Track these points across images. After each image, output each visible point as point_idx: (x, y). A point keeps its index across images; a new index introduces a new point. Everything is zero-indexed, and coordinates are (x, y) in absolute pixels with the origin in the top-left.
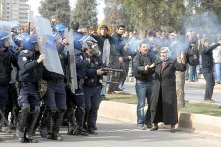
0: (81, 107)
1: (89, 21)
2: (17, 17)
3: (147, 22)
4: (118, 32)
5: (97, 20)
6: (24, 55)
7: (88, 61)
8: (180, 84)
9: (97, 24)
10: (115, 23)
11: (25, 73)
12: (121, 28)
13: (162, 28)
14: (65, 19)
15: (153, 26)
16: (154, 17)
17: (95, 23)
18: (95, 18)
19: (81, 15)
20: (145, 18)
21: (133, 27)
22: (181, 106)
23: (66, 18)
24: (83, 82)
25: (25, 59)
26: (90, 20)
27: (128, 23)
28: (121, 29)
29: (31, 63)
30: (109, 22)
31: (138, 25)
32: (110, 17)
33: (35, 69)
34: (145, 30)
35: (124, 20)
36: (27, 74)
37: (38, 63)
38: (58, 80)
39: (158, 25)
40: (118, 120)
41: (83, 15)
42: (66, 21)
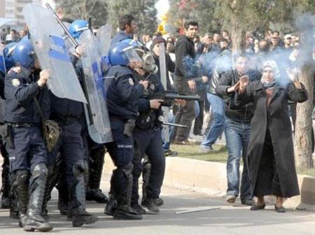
0: (124, 170)
1: (141, 15)
2: (13, 8)
3: (246, 16)
4: (186, 35)
5: (155, 12)
6: (15, 76)
7: (142, 86)
8: (305, 126)
9: (155, 19)
10: (188, 18)
11: (19, 107)
12: (191, 27)
13: (272, 26)
14: (98, 12)
15: (257, 22)
16: (257, 6)
17: (152, 19)
18: (151, 9)
19: (127, 4)
20: (241, 9)
21: (219, 25)
22: (306, 165)
23: (101, 8)
24: (134, 125)
25: (16, 82)
26: (144, 13)
27: (210, 18)
28: (192, 29)
29: (26, 88)
30: (177, 16)
31: (229, 21)
32: (178, 6)
33: (35, 99)
34: (241, 30)
35: (205, 12)
36: (22, 110)
37: (39, 87)
38: (68, 119)
39: (266, 21)
40: (194, 191)
41: (130, 4)
42: (100, 14)
